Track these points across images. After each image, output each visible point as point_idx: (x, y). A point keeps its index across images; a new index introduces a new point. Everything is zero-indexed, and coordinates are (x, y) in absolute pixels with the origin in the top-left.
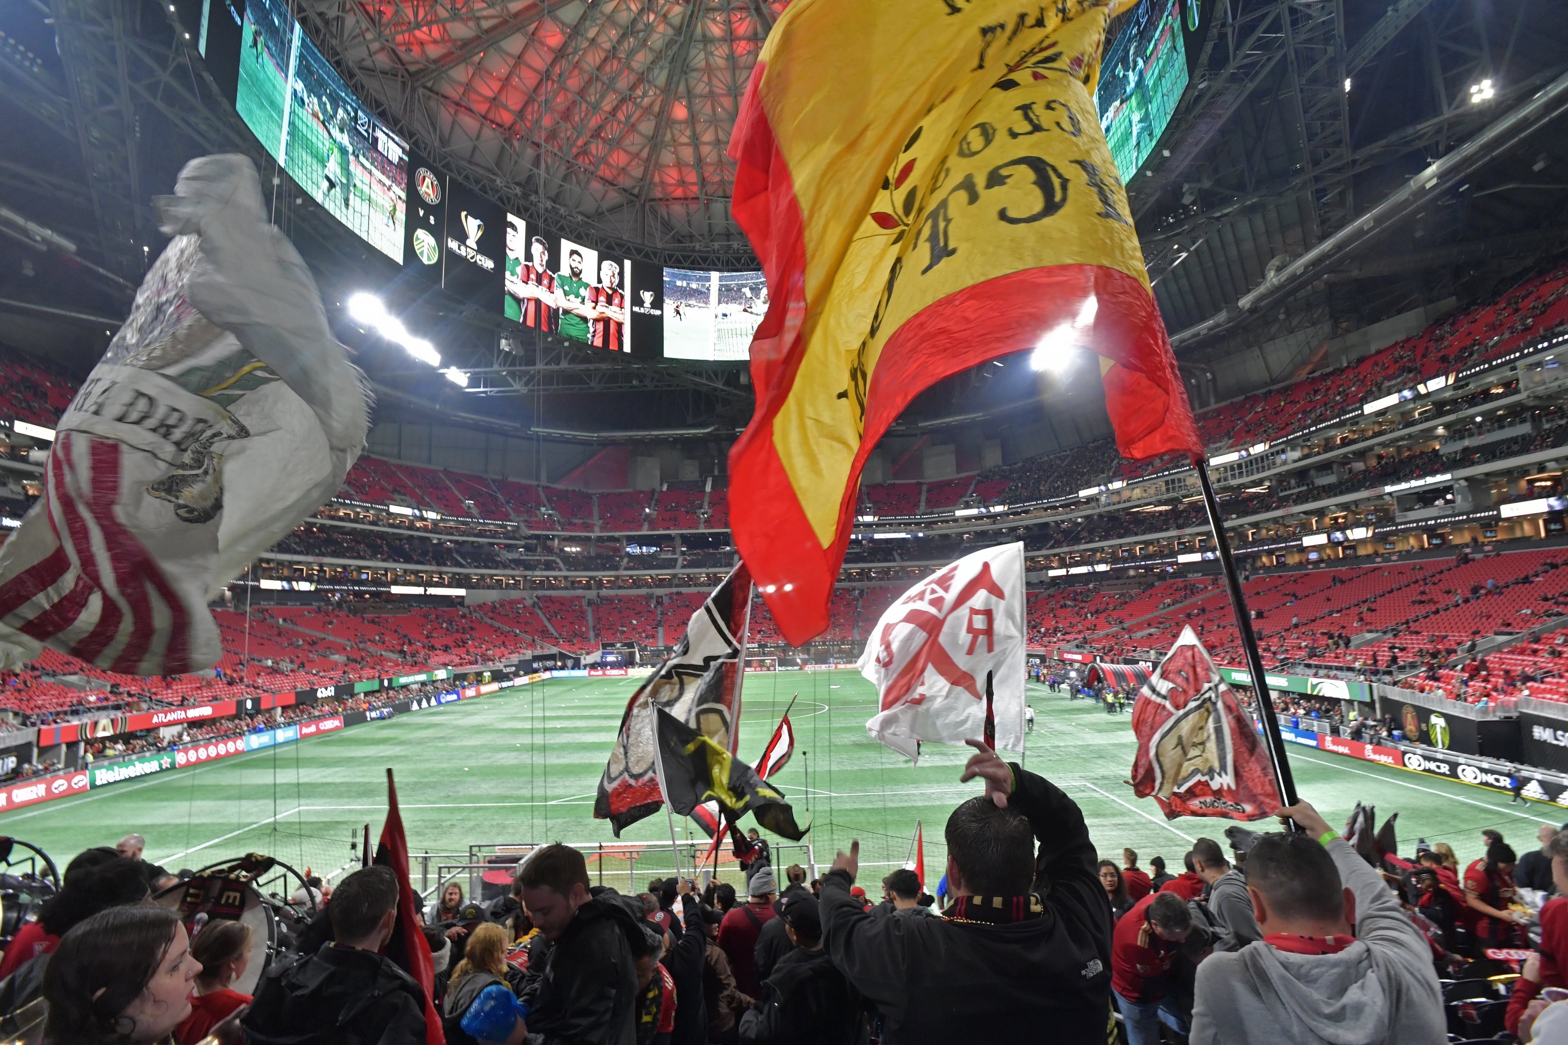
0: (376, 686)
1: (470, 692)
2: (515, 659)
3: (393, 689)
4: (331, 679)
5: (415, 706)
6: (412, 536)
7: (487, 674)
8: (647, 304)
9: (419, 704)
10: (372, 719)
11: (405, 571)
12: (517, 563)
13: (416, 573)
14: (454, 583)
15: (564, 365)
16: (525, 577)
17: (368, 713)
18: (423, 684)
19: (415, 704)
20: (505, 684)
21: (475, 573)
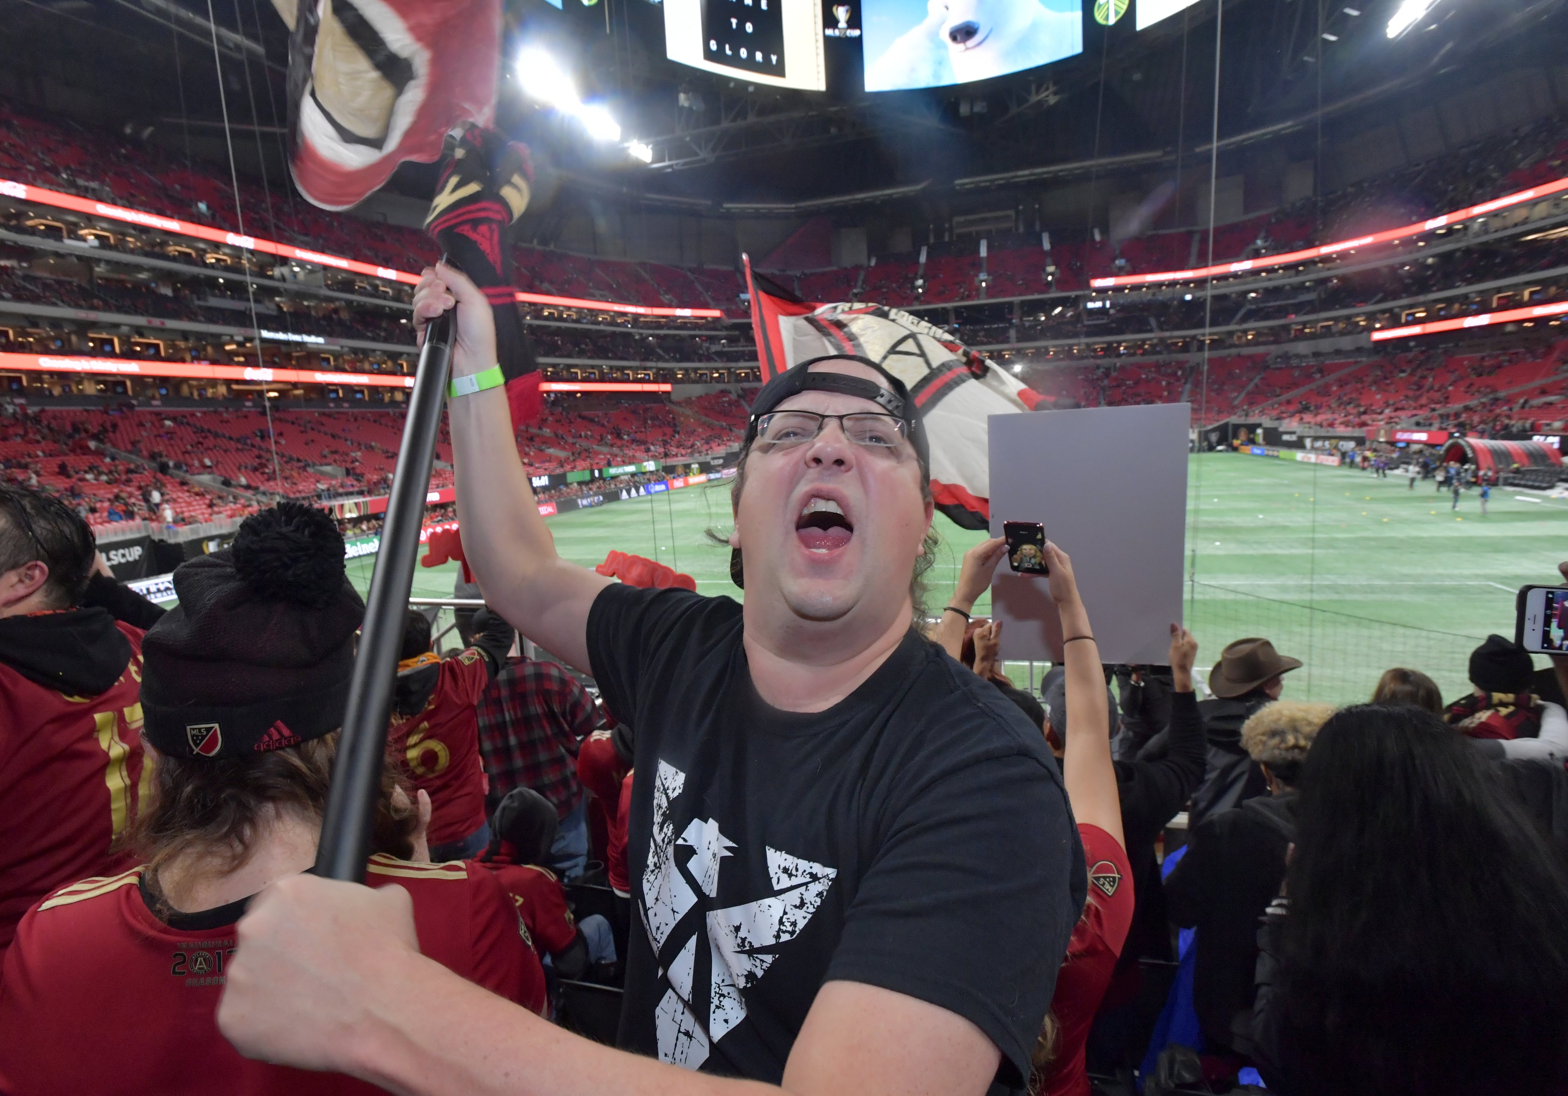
0: (587, 476)
1: (678, 483)
2: (721, 451)
3: (604, 480)
4: (546, 469)
5: (624, 494)
6: (614, 333)
7: (695, 466)
8: (842, 24)
9: (629, 492)
10: (584, 507)
11: (611, 368)
12: (722, 355)
13: (622, 369)
14: (660, 379)
15: (752, 119)
16: (729, 369)
17: (579, 501)
18: (633, 475)
19: (624, 493)
20: (712, 476)
21: (679, 369)
